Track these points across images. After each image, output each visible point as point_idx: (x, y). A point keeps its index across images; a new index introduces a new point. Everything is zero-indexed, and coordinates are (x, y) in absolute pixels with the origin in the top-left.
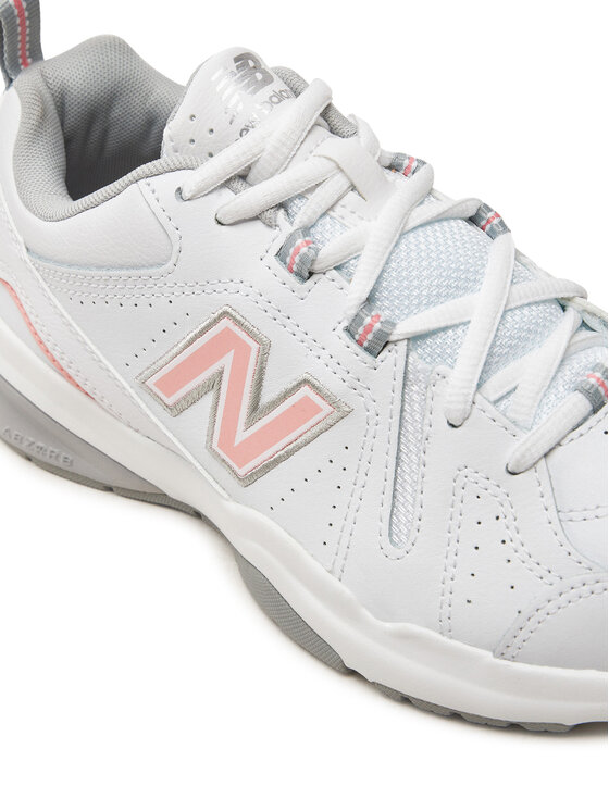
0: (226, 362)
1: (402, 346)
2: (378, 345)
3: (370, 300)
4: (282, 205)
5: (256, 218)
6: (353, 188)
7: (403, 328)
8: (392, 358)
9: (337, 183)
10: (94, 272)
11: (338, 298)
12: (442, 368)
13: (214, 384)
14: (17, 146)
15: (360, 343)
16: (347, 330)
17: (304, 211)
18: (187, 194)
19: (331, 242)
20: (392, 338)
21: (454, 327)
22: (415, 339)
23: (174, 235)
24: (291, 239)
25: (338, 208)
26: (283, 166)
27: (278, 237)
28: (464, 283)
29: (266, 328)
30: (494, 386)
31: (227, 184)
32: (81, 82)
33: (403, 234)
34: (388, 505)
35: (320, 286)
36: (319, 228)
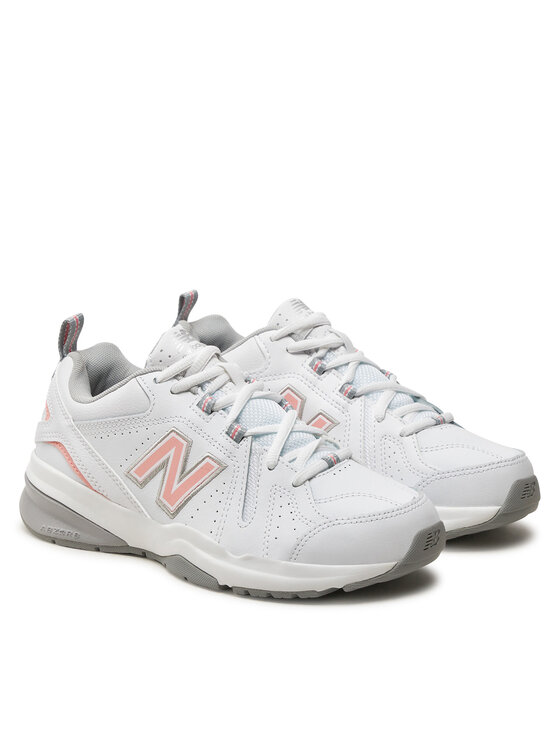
0: (172, 453)
1: (250, 438)
2: (239, 438)
3: (237, 420)
4: (199, 386)
5: (188, 391)
6: (231, 380)
7: (250, 431)
8: (246, 443)
9: (224, 378)
10: (110, 419)
11: (222, 421)
12: (265, 447)
13: (164, 465)
14: (71, 378)
15: (232, 438)
16: (227, 433)
17: (209, 388)
18: (158, 381)
19: (220, 399)
20: (246, 434)
21: (271, 433)
22: (256, 436)
23: (152, 398)
24: (203, 398)
25: (224, 388)
26: (202, 368)
27: (198, 398)
28: (276, 421)
29: (191, 435)
30: (288, 456)
31: (176, 377)
32: (97, 361)
33: (251, 399)
34: (242, 505)
35: (216, 416)
36: (216, 394)
